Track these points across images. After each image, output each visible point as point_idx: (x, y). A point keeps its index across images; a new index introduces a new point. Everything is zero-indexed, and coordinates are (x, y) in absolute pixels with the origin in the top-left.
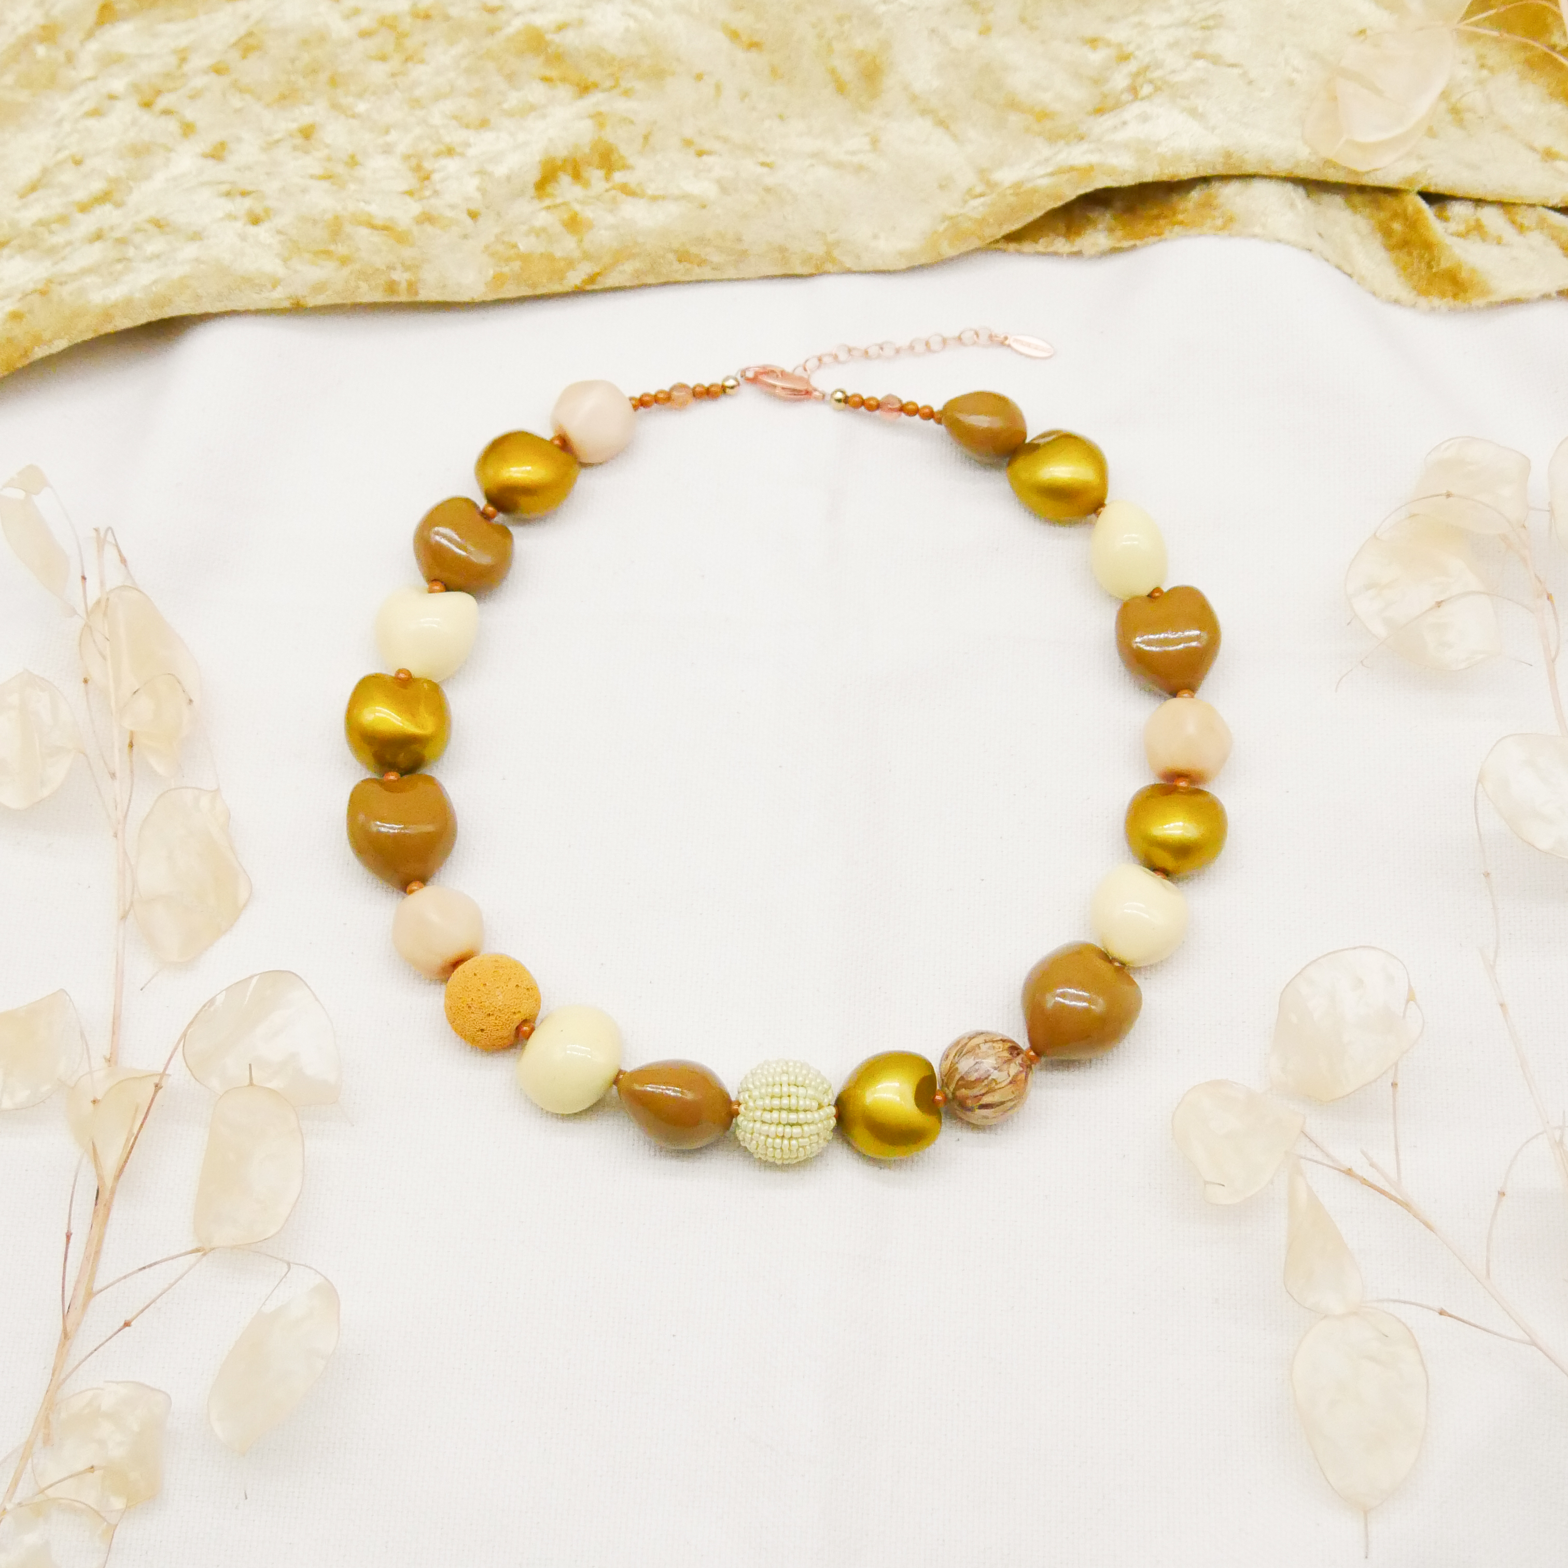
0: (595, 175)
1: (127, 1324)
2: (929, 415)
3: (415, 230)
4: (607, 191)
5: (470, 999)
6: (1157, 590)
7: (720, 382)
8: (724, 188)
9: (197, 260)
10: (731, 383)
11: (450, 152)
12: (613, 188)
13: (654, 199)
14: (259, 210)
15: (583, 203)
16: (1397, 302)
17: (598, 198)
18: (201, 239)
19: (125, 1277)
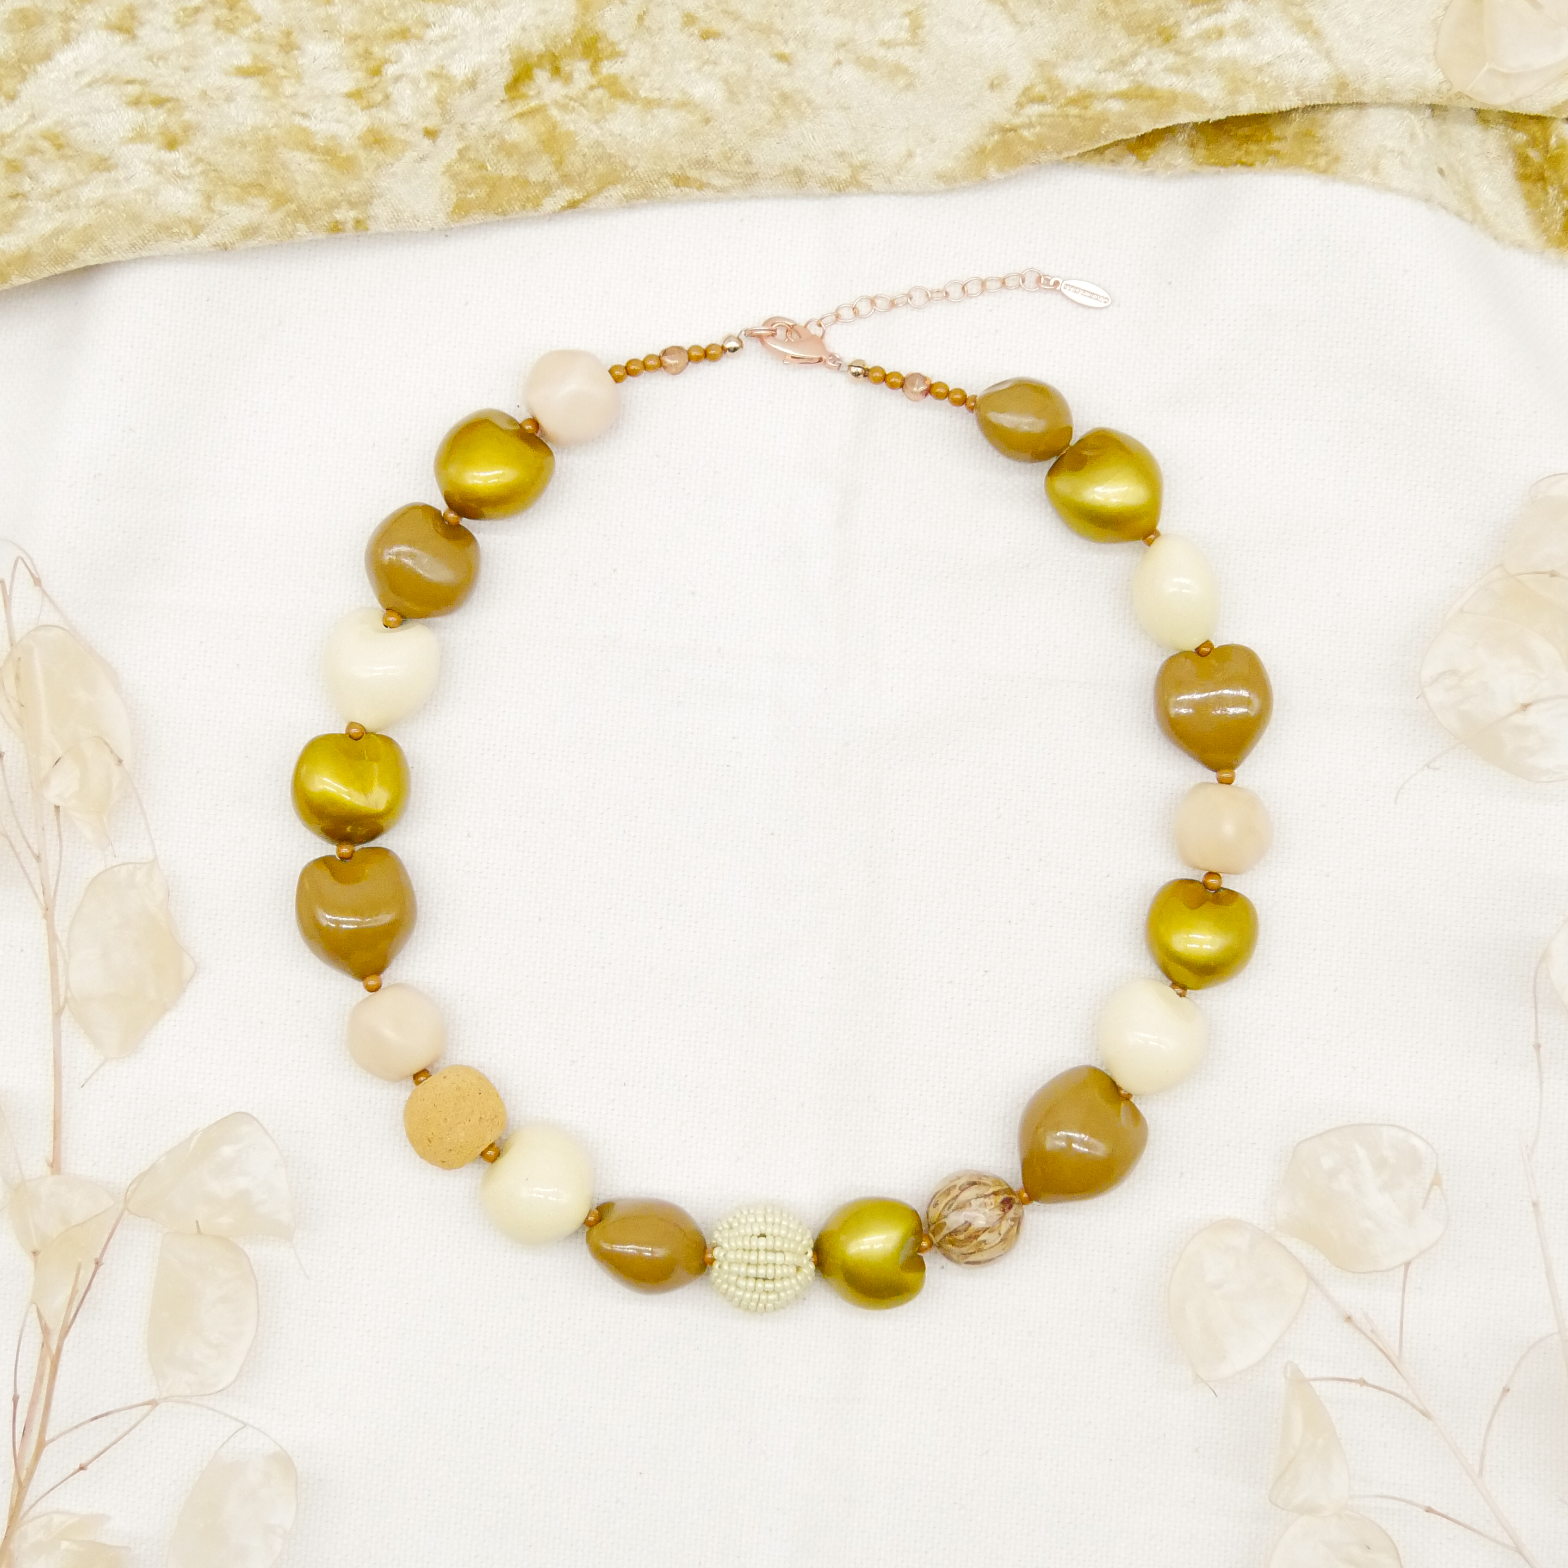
0: (580, 69)
1: (82, 1468)
2: (961, 400)
3: (362, 154)
4: (592, 88)
5: (431, 1133)
6: (1208, 644)
7: (720, 343)
8: (733, 92)
9: (102, 203)
10: (733, 344)
11: (404, 34)
12: (600, 85)
13: (649, 104)
14: (175, 126)
15: (564, 107)
16: (1521, 246)
17: (581, 100)
18: (108, 169)
19: (76, 1427)
